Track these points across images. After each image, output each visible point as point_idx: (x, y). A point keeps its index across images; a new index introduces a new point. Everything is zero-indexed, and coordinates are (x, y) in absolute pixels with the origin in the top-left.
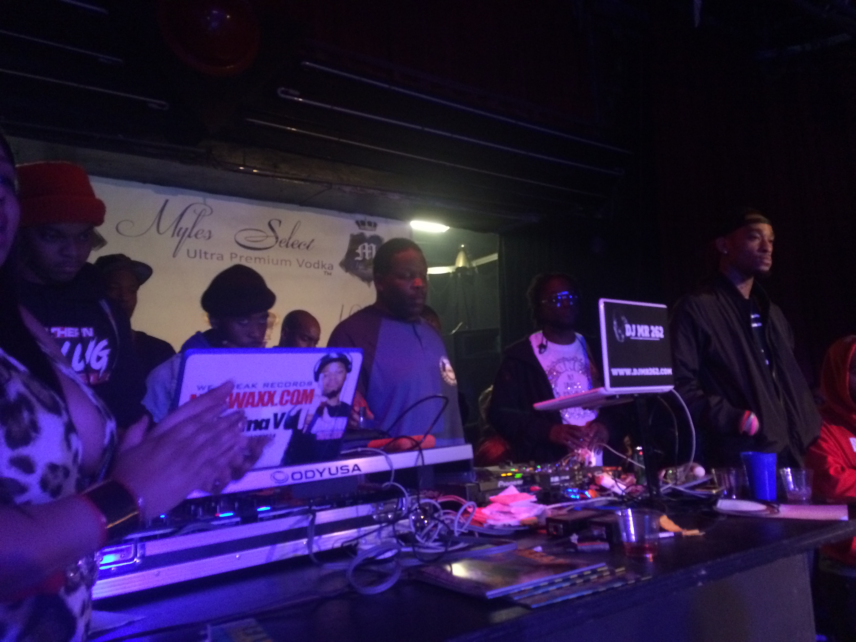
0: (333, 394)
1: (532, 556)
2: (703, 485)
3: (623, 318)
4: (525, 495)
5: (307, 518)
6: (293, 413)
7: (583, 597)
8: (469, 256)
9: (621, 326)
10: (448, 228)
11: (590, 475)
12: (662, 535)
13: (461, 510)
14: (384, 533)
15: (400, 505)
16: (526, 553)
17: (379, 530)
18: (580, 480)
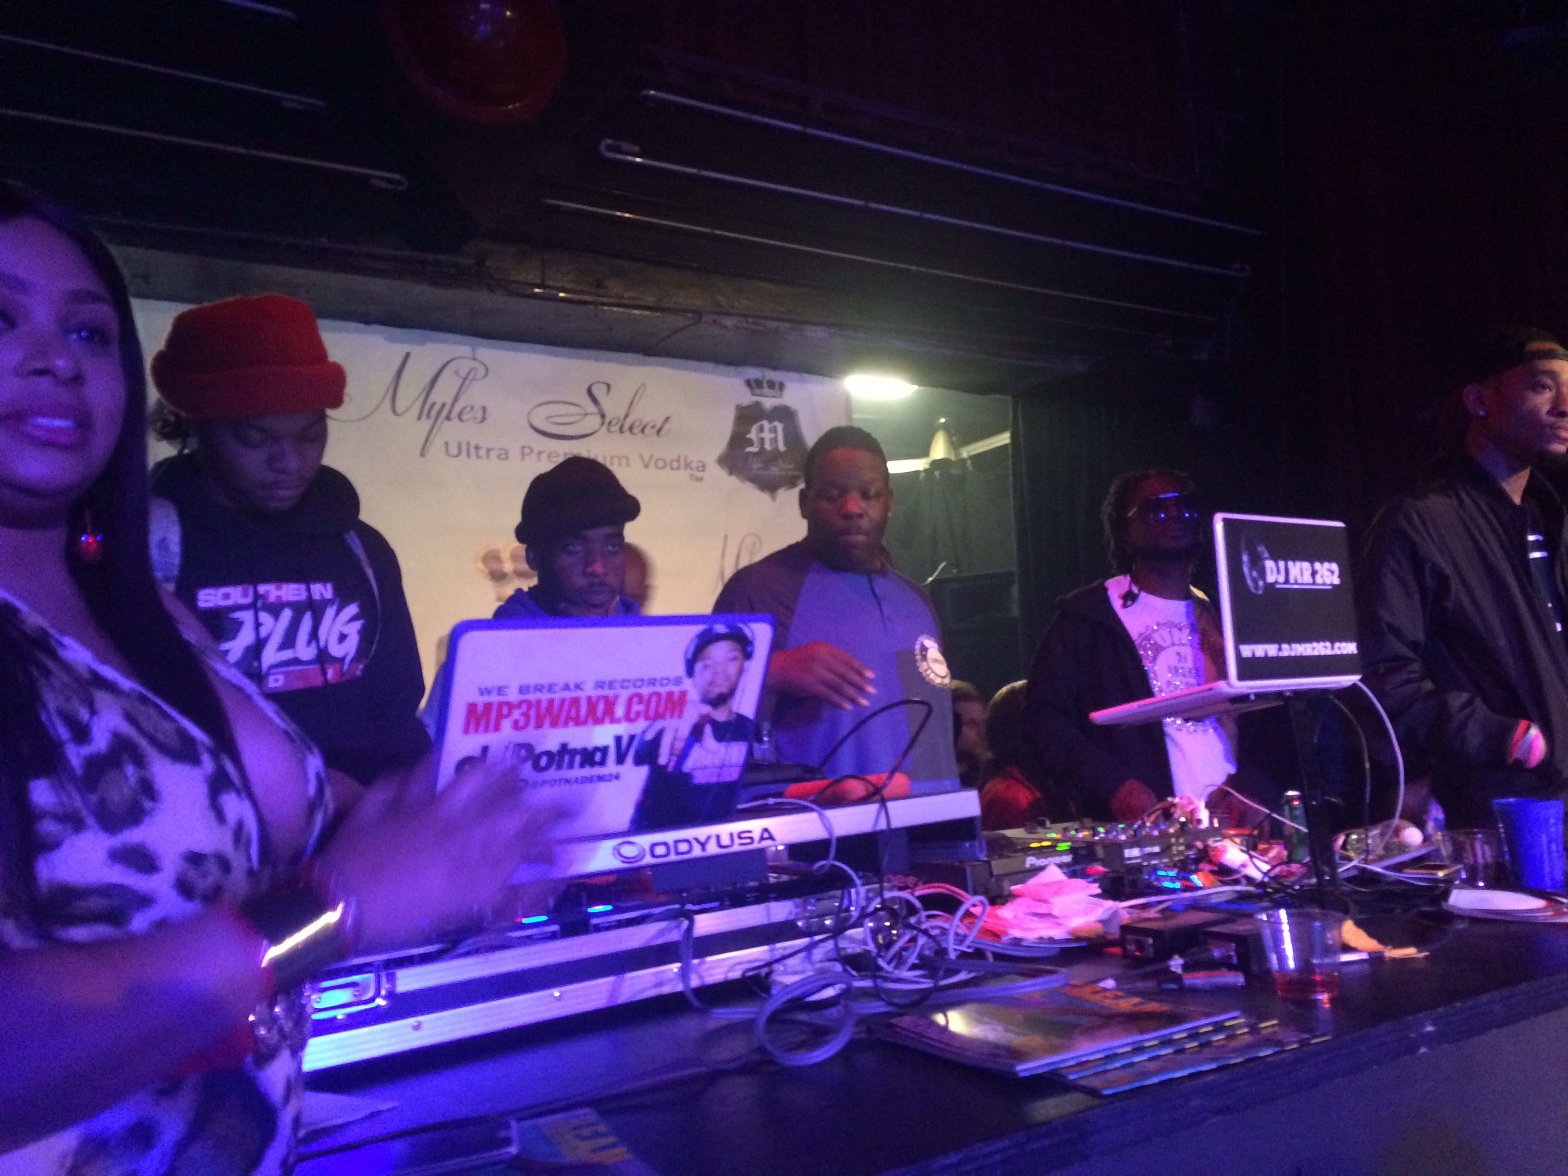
0: (721, 700)
1: (1098, 997)
2: (1418, 862)
3: (1261, 549)
4: (1079, 882)
5: (678, 927)
6: (649, 736)
7: (1201, 1073)
8: (954, 439)
9: (1257, 563)
10: (915, 387)
11: (1199, 844)
12: (1346, 958)
13: (961, 912)
14: (818, 953)
15: (846, 902)
16: (1086, 992)
17: (808, 949)
18: (1180, 853)
